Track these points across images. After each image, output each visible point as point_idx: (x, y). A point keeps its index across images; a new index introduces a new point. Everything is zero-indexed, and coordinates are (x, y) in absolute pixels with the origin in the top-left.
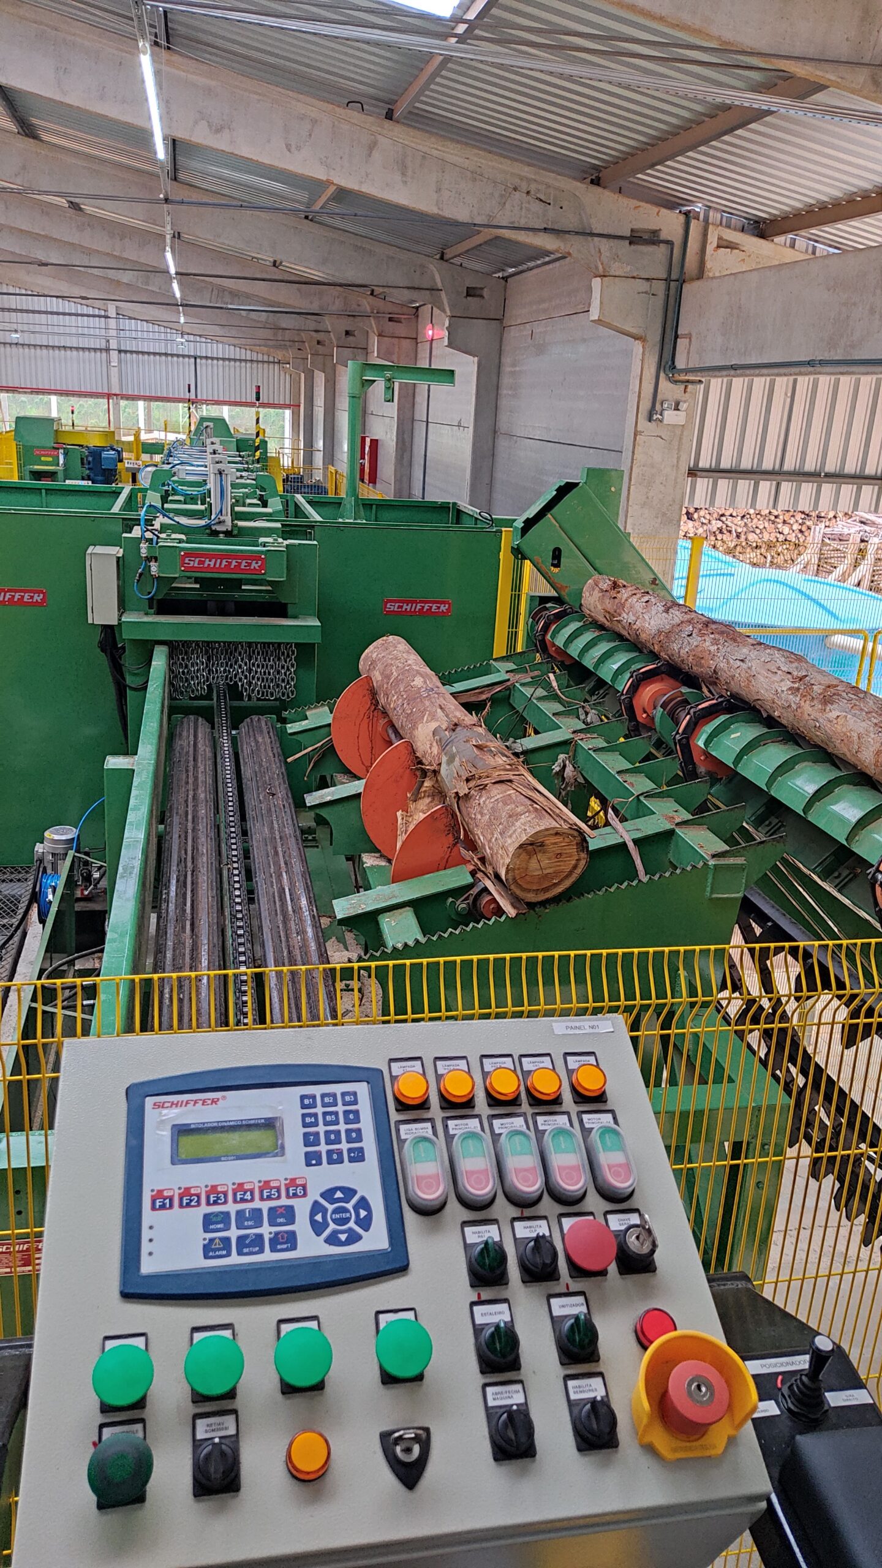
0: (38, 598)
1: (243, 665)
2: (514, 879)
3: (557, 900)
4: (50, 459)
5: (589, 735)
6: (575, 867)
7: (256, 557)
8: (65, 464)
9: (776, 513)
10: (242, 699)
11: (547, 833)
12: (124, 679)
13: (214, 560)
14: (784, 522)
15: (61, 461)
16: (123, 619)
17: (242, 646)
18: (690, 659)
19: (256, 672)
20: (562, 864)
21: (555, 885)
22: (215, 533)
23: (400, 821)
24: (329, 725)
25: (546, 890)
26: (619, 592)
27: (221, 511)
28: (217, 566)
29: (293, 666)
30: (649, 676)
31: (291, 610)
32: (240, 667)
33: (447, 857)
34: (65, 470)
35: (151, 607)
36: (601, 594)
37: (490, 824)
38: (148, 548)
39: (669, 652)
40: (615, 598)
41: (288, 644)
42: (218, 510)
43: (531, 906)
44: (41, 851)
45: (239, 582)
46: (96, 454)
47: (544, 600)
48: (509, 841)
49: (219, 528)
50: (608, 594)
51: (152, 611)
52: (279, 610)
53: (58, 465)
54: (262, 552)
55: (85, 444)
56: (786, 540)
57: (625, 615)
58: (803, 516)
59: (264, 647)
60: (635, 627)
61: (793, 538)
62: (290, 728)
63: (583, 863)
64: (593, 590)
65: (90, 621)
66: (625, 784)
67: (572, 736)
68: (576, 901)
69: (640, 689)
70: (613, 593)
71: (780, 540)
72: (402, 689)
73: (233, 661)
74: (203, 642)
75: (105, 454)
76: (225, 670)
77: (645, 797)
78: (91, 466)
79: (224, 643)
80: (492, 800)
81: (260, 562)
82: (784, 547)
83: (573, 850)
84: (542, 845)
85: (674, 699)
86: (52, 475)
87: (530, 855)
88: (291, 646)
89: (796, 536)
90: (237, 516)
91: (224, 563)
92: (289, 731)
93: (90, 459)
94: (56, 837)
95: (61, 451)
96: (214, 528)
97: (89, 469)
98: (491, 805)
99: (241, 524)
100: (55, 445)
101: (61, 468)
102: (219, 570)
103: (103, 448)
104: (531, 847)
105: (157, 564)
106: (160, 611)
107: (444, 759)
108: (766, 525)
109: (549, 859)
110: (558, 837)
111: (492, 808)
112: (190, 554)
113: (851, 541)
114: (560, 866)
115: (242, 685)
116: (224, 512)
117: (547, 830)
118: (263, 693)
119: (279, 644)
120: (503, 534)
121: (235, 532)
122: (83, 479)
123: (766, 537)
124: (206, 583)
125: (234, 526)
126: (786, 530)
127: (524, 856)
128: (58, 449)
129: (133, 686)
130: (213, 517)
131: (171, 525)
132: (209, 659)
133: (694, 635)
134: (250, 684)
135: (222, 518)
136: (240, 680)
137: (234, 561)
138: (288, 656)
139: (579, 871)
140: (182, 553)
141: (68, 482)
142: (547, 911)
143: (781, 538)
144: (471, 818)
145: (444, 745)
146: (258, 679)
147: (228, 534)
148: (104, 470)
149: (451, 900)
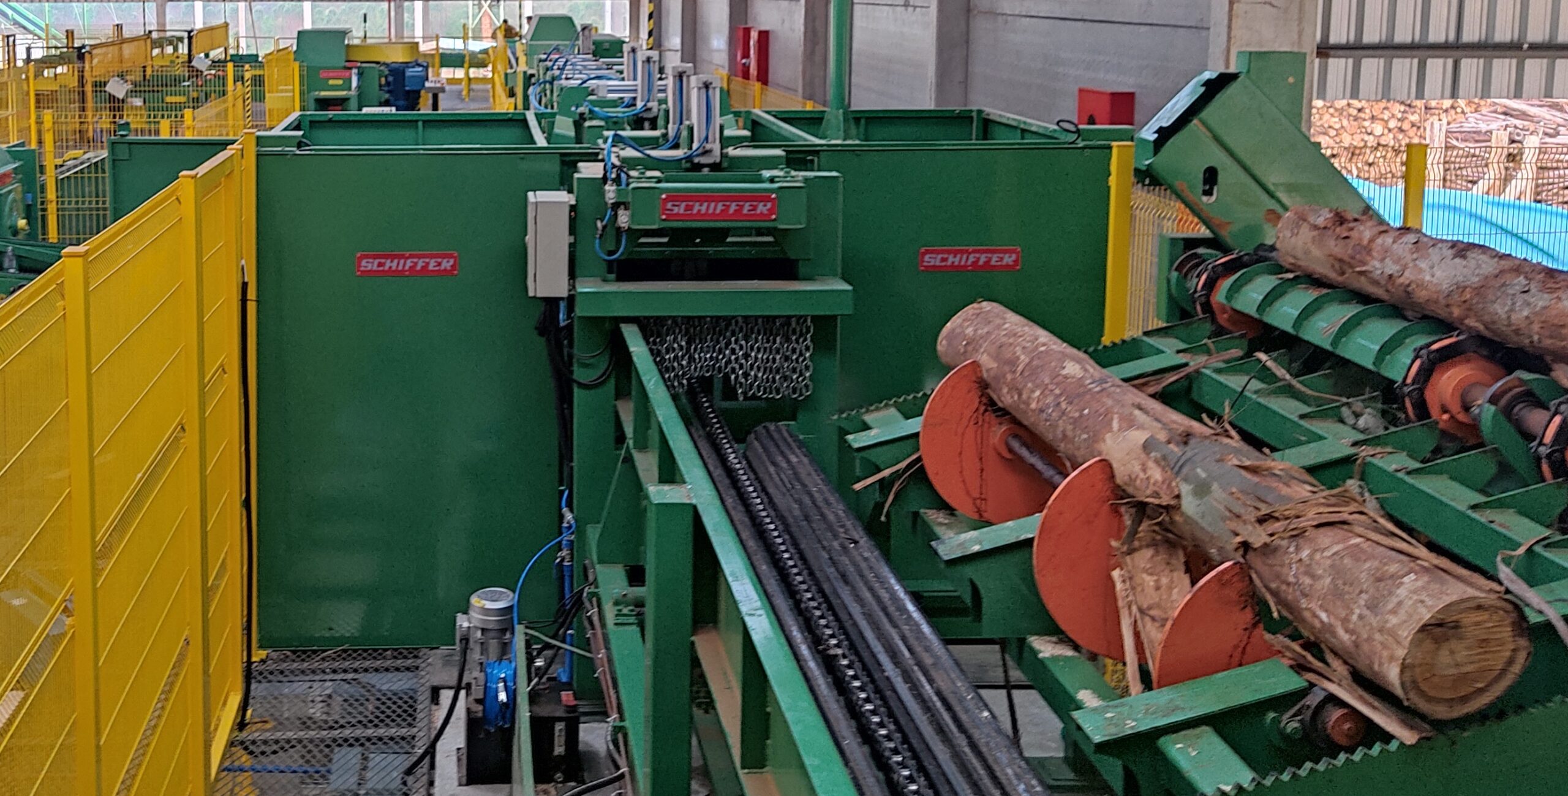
0: (447, 264)
1: (737, 348)
2: (1414, 682)
3: (1482, 717)
4: (340, 82)
5: (1379, 450)
6: (1511, 662)
7: (762, 197)
8: (359, 87)
9: (1358, 105)
10: (737, 399)
11: (1463, 606)
12: (572, 372)
13: (705, 204)
14: (1373, 118)
15: (354, 84)
16: (580, 289)
17: (737, 322)
18: (1536, 327)
19: (756, 358)
20: (1487, 656)
21: (1481, 691)
22: (698, 167)
23: (1119, 586)
24: (917, 435)
25: (1465, 699)
26: (1352, 229)
27: (707, 138)
28: (711, 211)
29: (807, 349)
30: (1447, 356)
31: (802, 270)
32: (733, 351)
33: (1242, 645)
34: (359, 96)
35: (610, 272)
36: (1315, 233)
37: (1337, 594)
38: (618, 192)
39: (1486, 318)
40: (1347, 238)
41: (801, 317)
42: (704, 135)
43: (1439, 725)
44: (466, 624)
45: (726, 232)
46: (397, 72)
47: (1191, 243)
48: (1394, 620)
49: (703, 160)
50: (1330, 232)
51: (613, 276)
52: (786, 269)
53: (350, 89)
54: (772, 191)
55: (382, 59)
56: (1379, 144)
57: (1377, 264)
58: (1402, 108)
59: (768, 322)
60: (1401, 280)
61: (1389, 139)
62: (855, 440)
63: (1522, 657)
64: (1298, 227)
65: (531, 294)
66: (1493, 525)
67: (1353, 450)
68: (1513, 720)
69: (1435, 376)
70: (1342, 231)
71: (1369, 144)
72: (1047, 381)
73: (723, 344)
74: (683, 317)
75: (410, 72)
76: (711, 357)
77: (1546, 546)
78: (391, 88)
79: (712, 317)
80: (1327, 554)
81: (769, 205)
82: (1379, 154)
83: (1506, 632)
84: (1456, 626)
85: (1510, 389)
86: (341, 103)
87: (1438, 641)
88: (805, 321)
89: (1394, 138)
90: (725, 142)
91: (720, 207)
92: (856, 445)
93: (391, 79)
94: (490, 605)
95: (355, 71)
96: (696, 160)
97: (389, 92)
98: (1329, 562)
99: (731, 151)
100: (347, 64)
101: (353, 92)
102: (714, 217)
103: (407, 64)
104: (1439, 629)
105: (628, 213)
106: (621, 278)
107: (1185, 489)
108: (1345, 123)
109: (1469, 648)
110: (1481, 612)
111: (1332, 566)
112: (675, 197)
113: (1493, 143)
114: (1485, 660)
115: (737, 378)
116: (710, 139)
117: (1462, 601)
118: (765, 389)
119: (789, 317)
120: (1115, 151)
121: (725, 165)
122: (381, 105)
123: (1347, 140)
124: (679, 236)
125: (723, 156)
126: (1378, 129)
127: (1428, 645)
128: (350, 68)
129: (581, 381)
130: (695, 146)
131: (638, 159)
132: (689, 343)
133: (1533, 291)
134: (746, 375)
135: (708, 146)
136: (733, 370)
137: (734, 204)
138: (801, 335)
139: (1517, 668)
140: (664, 196)
141: (365, 110)
142: (1466, 734)
143: (1371, 141)
144: (1289, 584)
145: (1175, 468)
146: (759, 368)
147: (715, 167)
148: (408, 92)
149: (1271, 715)
